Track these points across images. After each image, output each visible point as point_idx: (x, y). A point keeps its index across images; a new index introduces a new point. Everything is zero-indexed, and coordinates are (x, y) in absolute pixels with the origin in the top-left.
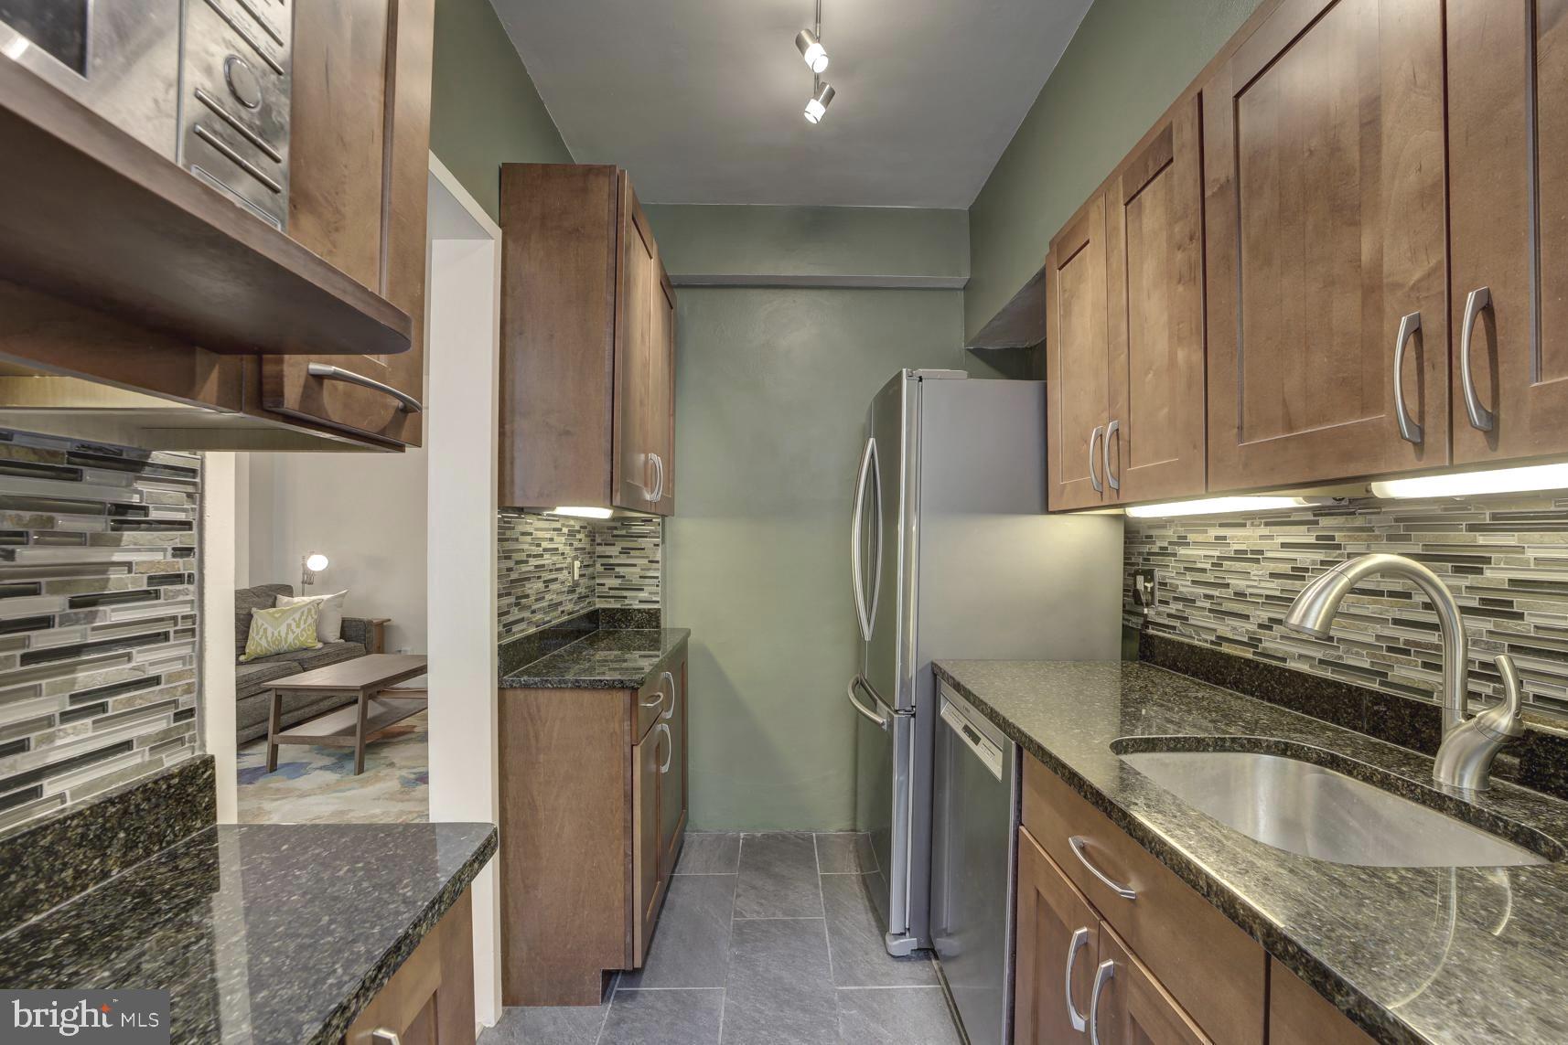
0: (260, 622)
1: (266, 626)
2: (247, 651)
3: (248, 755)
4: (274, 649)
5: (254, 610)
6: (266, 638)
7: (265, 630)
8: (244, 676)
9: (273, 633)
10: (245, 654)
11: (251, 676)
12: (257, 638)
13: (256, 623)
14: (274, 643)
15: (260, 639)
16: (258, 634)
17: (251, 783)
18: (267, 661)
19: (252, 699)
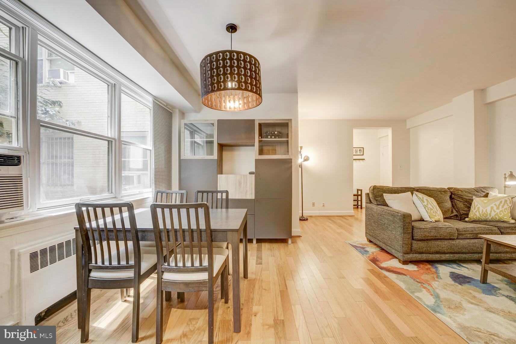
0: (476, 204)
1: (479, 206)
2: (469, 216)
3: (465, 267)
4: (483, 218)
5: (474, 197)
6: (479, 212)
7: (479, 208)
8: (464, 228)
9: (483, 210)
10: (468, 217)
11: (468, 229)
12: (474, 211)
13: (474, 204)
14: (483, 215)
15: (476, 212)
16: (475, 209)
17: (460, 284)
18: (480, 224)
19: (468, 240)
